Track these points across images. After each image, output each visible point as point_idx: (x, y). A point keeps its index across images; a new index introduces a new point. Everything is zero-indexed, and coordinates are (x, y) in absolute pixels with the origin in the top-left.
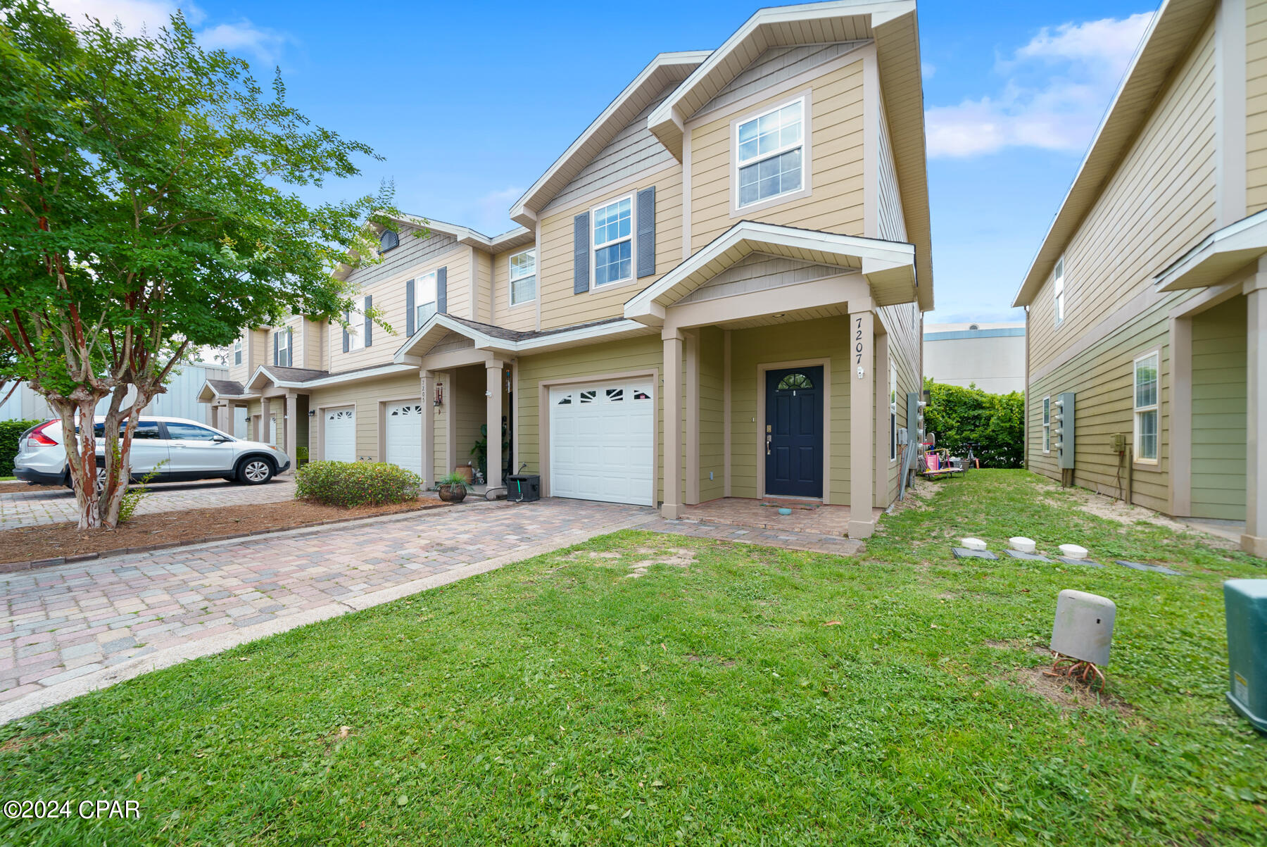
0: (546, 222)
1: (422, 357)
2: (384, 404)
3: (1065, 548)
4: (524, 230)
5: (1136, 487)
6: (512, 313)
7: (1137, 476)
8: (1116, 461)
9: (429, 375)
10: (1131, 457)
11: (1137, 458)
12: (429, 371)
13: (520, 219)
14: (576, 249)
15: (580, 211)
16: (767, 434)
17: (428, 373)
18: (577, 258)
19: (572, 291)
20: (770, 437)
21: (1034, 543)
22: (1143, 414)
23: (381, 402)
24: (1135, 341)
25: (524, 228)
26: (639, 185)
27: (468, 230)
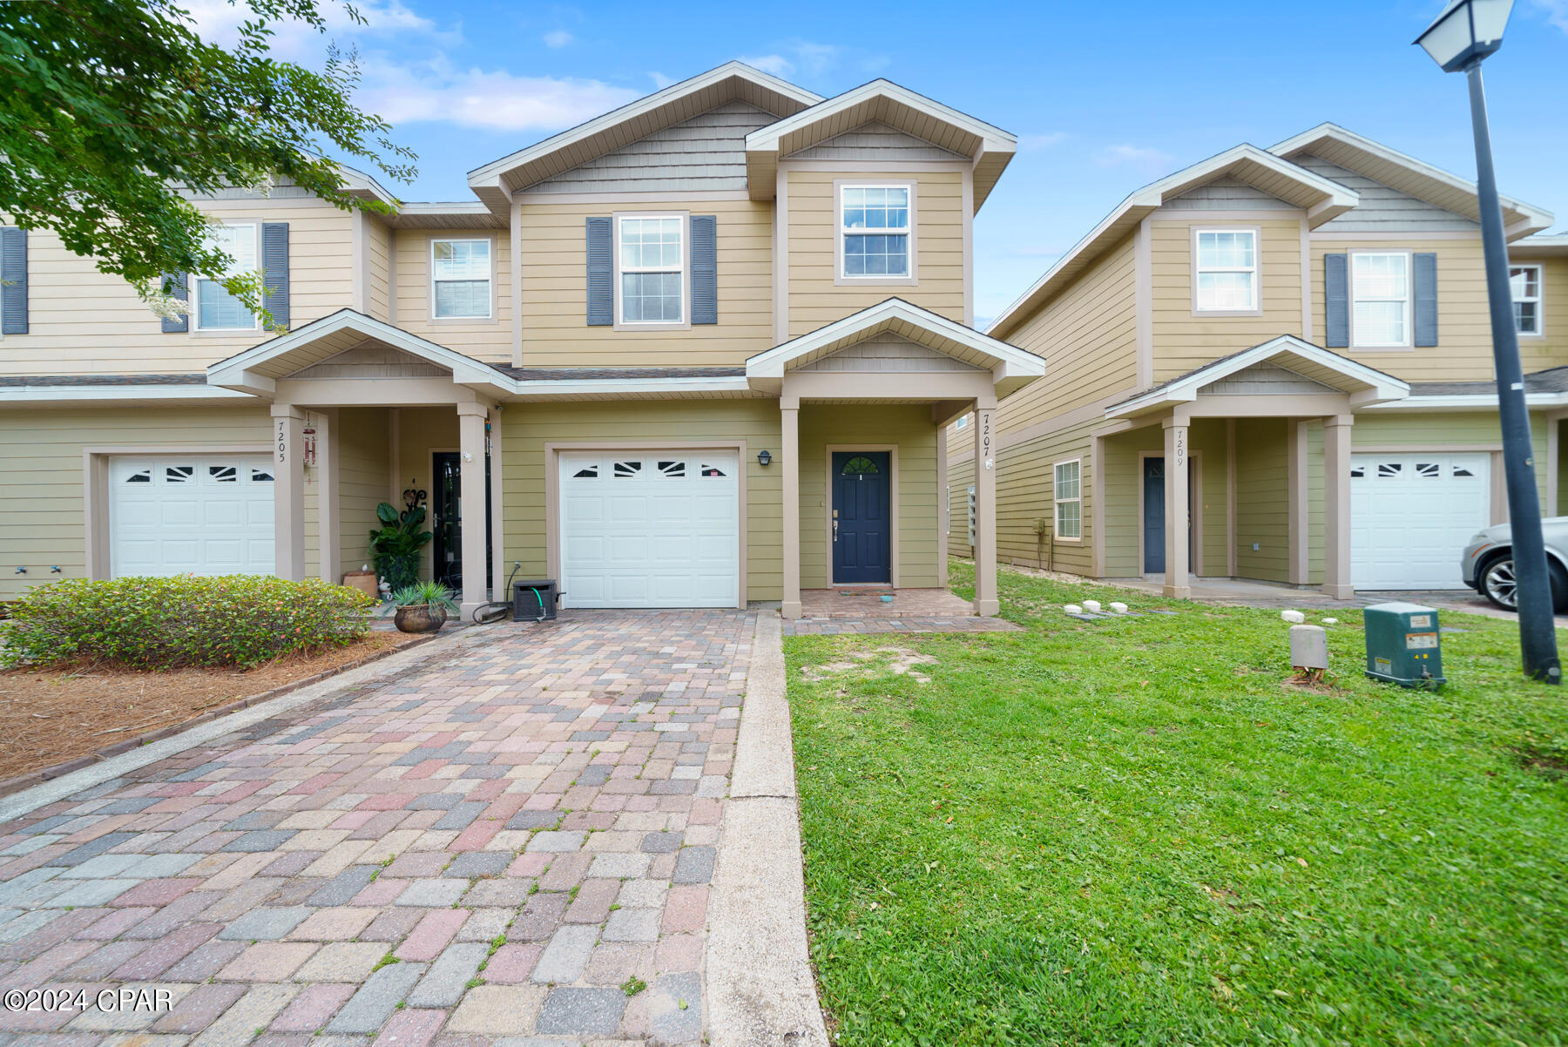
0: (529, 210)
1: (277, 379)
2: (103, 459)
3: (1115, 605)
4: (481, 209)
5: (1057, 558)
6: (437, 329)
7: (1057, 550)
8: (1036, 539)
9: (296, 415)
10: (1053, 536)
11: (1057, 537)
12: (295, 406)
13: (483, 193)
14: (590, 264)
15: (600, 212)
16: (834, 519)
17: (293, 409)
18: (591, 276)
19: (583, 320)
20: (836, 523)
21: (1099, 604)
22: (1060, 505)
23: (96, 456)
24: (1057, 449)
25: (482, 205)
26: (692, 207)
27: (367, 178)
